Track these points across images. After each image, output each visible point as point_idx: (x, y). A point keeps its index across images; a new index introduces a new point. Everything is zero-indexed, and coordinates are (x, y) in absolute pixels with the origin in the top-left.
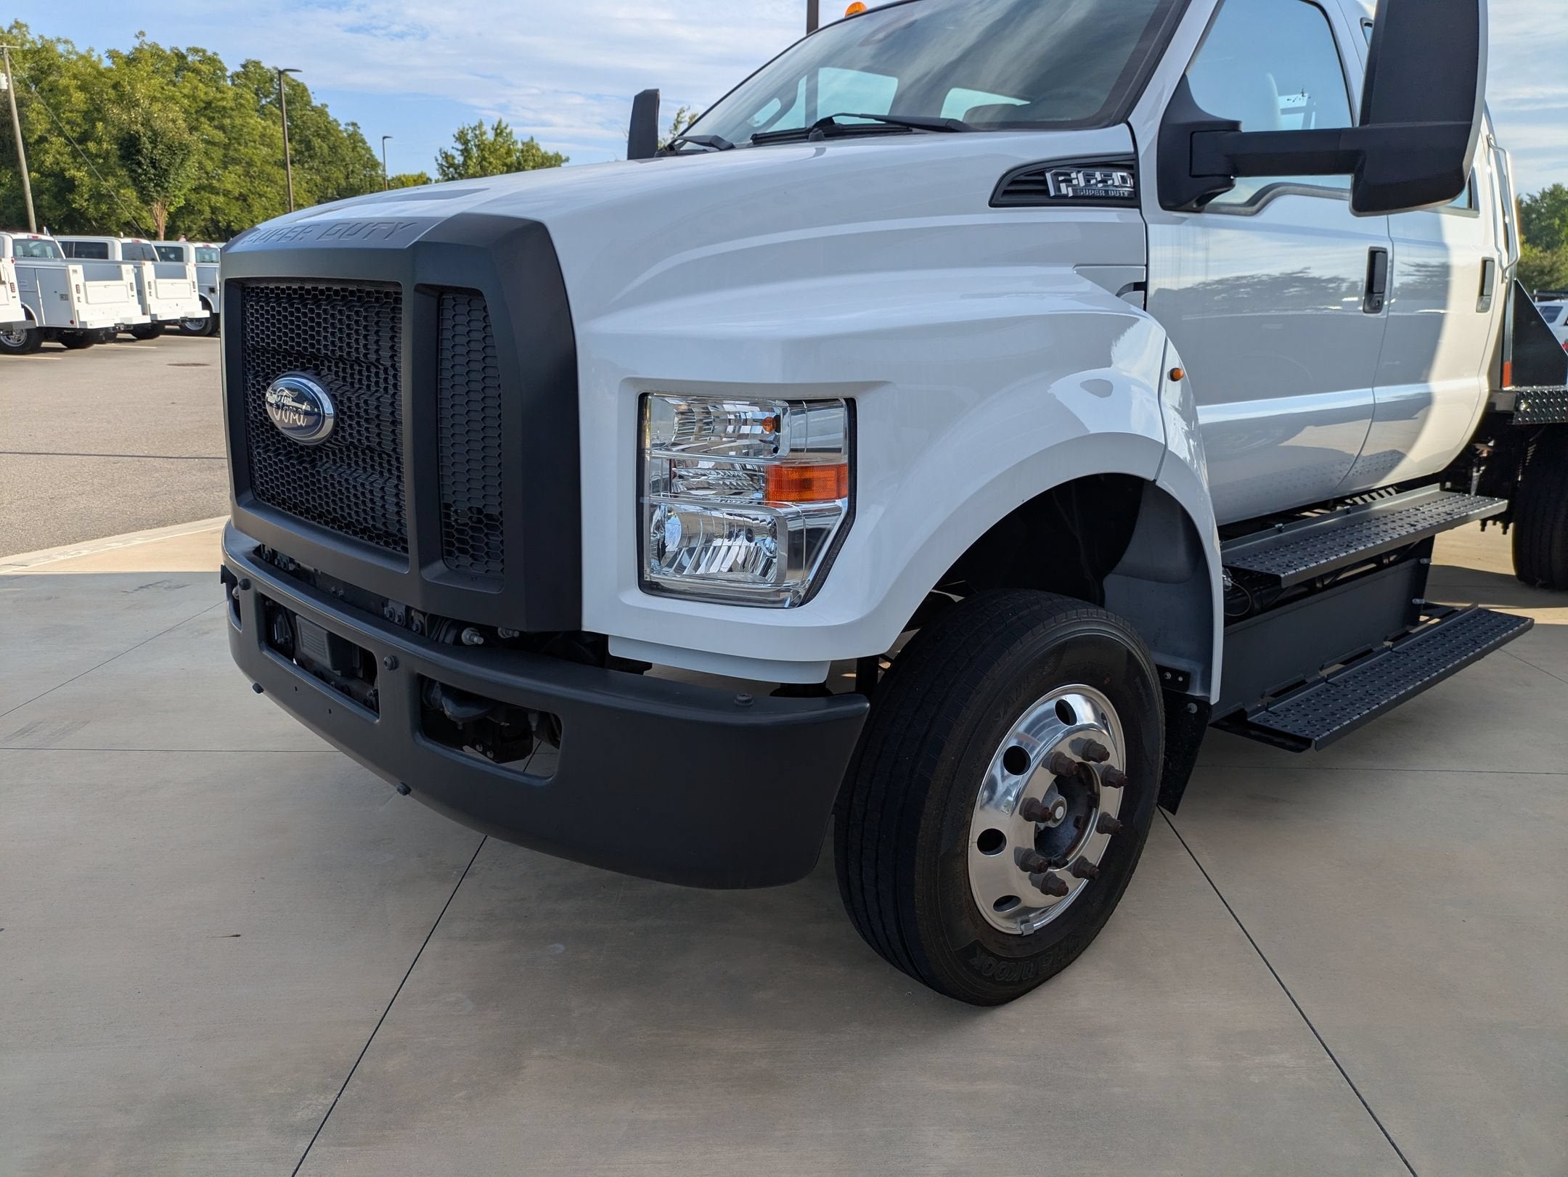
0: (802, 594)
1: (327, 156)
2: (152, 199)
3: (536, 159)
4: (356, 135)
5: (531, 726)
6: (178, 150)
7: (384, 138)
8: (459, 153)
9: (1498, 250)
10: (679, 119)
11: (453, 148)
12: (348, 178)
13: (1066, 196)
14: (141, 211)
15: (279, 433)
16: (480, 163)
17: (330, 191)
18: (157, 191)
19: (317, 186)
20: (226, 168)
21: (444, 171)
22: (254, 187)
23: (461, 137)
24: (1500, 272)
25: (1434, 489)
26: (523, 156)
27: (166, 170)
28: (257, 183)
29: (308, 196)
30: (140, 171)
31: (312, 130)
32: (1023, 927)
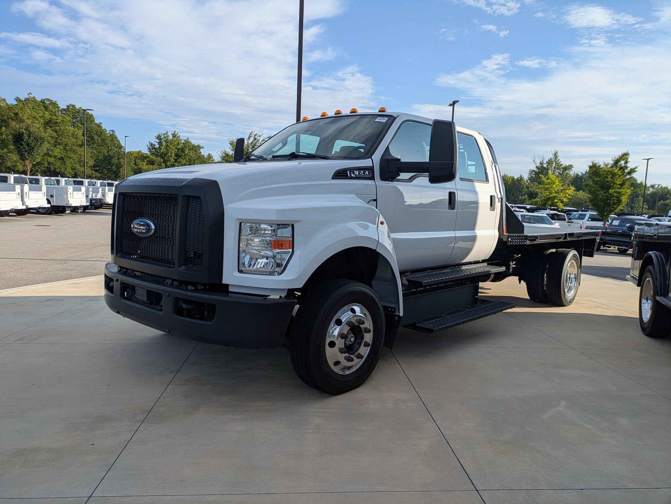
0: (280, 272)
1: (100, 143)
2: (26, 159)
3: (190, 147)
4: (113, 135)
5: (205, 315)
6: (40, 140)
7: (126, 137)
8: (157, 143)
9: (497, 193)
10: (250, 135)
11: (155, 141)
12: (108, 152)
13: (353, 177)
14: (17, 163)
15: (135, 235)
16: (166, 148)
17: (100, 157)
18: (29, 156)
19: (95, 155)
20: (55, 146)
21: (150, 150)
22: (67, 154)
23: (159, 137)
24: (498, 199)
25: (485, 264)
26: (184, 146)
27: (33, 148)
28: (69, 153)
29: (90, 159)
30: (22, 147)
31: (95, 132)
32: (343, 372)
